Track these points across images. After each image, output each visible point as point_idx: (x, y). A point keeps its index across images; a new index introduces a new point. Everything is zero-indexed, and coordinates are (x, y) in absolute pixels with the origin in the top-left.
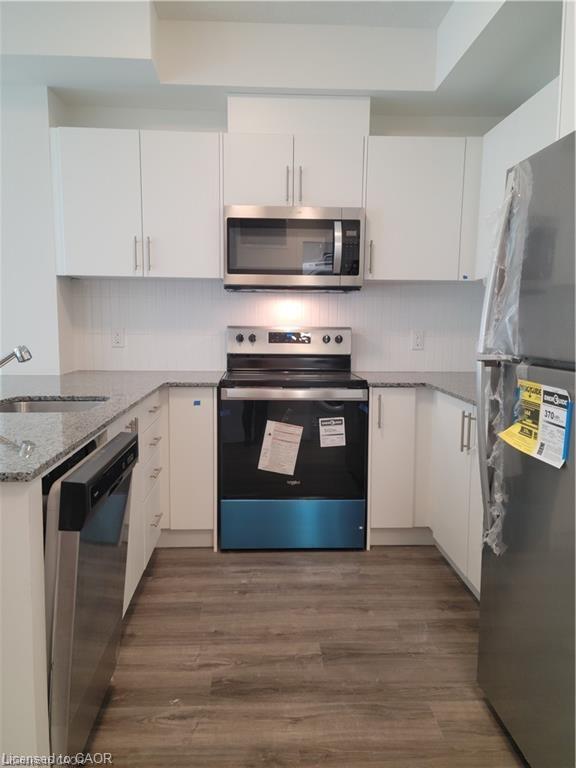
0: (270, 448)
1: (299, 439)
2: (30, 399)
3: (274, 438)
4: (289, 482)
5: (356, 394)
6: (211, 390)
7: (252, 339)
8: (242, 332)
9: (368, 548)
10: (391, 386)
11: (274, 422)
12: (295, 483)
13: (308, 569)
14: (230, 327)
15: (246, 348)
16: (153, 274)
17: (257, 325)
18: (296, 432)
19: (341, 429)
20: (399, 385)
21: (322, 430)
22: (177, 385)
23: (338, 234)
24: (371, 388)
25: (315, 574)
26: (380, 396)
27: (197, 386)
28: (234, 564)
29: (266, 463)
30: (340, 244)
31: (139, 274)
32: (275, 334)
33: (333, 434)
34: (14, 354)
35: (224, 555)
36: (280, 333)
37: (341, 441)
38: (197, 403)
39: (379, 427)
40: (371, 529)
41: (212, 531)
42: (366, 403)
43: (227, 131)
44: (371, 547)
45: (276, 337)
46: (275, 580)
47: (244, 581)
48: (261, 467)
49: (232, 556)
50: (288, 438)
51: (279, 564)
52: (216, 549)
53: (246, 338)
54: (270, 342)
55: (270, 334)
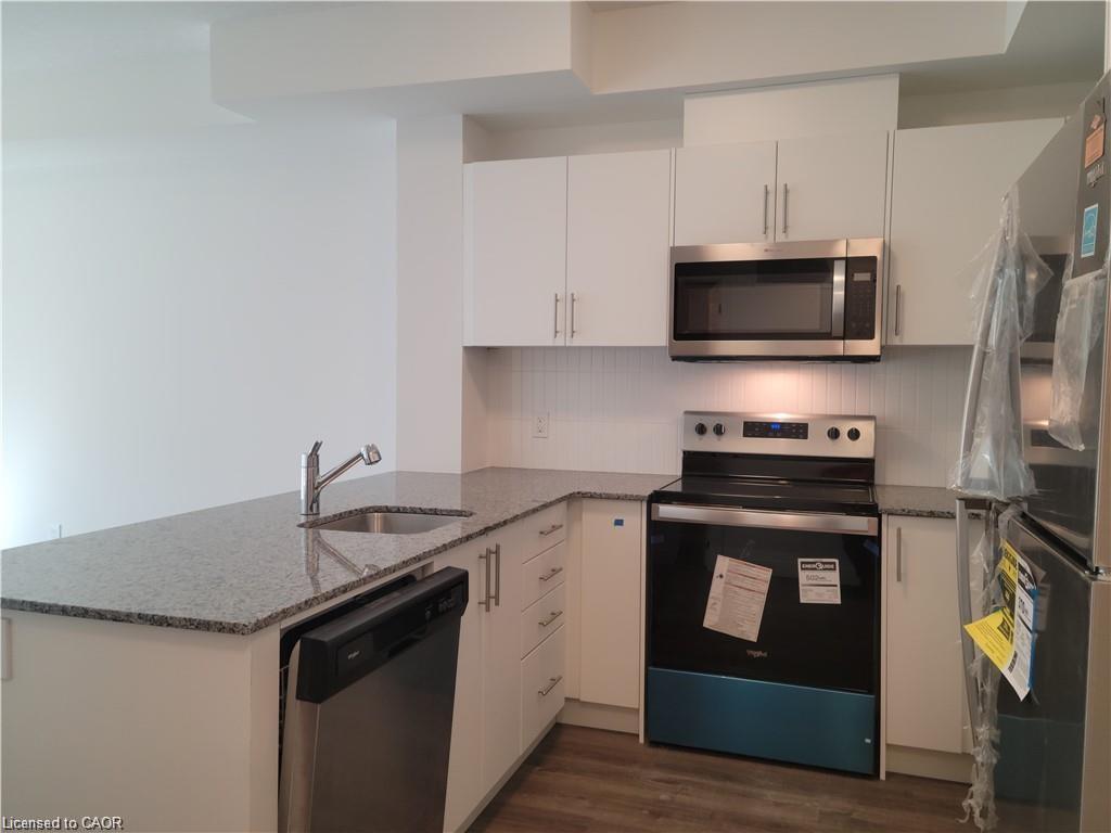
0: (721, 597)
1: (765, 588)
2: (388, 510)
3: (726, 583)
4: (750, 652)
5: (859, 524)
6: (639, 503)
7: (719, 430)
8: (705, 421)
9: (883, 776)
10: (919, 515)
11: (728, 559)
12: (759, 654)
13: (770, 795)
14: (686, 413)
15: (711, 444)
16: (577, 342)
17: (729, 410)
18: (760, 577)
19: (834, 577)
20: (932, 515)
21: (803, 577)
22: (592, 496)
23: (839, 278)
24: (884, 517)
25: (777, 805)
26: (899, 530)
27: (618, 498)
28: (659, 766)
29: (716, 619)
30: (842, 293)
31: (560, 342)
32: (753, 423)
33: (820, 585)
34: (360, 455)
35: (652, 751)
36: (761, 423)
37: (833, 597)
38: (619, 523)
39: (899, 579)
40: (888, 745)
41: (638, 710)
42: (877, 540)
43: (682, 146)
44: (888, 774)
45: (756, 429)
46: (711, 801)
47: (664, 797)
48: (706, 624)
49: (663, 753)
50: (748, 583)
51: (728, 778)
52: (642, 740)
53: (710, 429)
54: (745, 435)
55: (745, 423)
